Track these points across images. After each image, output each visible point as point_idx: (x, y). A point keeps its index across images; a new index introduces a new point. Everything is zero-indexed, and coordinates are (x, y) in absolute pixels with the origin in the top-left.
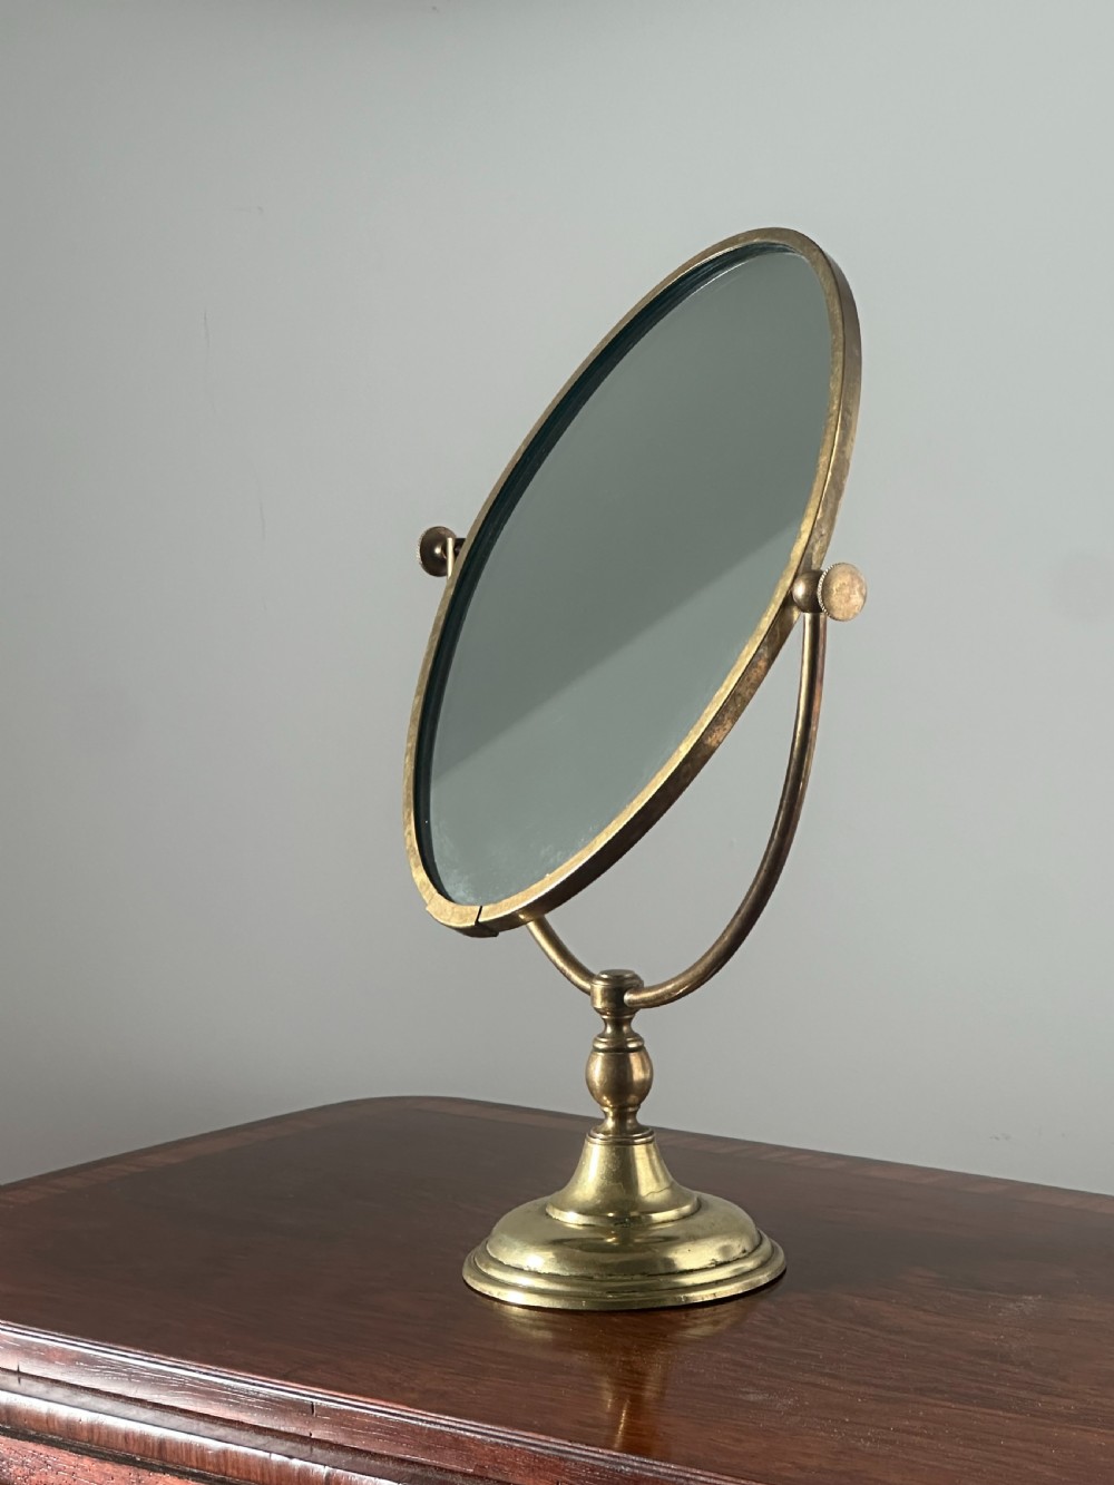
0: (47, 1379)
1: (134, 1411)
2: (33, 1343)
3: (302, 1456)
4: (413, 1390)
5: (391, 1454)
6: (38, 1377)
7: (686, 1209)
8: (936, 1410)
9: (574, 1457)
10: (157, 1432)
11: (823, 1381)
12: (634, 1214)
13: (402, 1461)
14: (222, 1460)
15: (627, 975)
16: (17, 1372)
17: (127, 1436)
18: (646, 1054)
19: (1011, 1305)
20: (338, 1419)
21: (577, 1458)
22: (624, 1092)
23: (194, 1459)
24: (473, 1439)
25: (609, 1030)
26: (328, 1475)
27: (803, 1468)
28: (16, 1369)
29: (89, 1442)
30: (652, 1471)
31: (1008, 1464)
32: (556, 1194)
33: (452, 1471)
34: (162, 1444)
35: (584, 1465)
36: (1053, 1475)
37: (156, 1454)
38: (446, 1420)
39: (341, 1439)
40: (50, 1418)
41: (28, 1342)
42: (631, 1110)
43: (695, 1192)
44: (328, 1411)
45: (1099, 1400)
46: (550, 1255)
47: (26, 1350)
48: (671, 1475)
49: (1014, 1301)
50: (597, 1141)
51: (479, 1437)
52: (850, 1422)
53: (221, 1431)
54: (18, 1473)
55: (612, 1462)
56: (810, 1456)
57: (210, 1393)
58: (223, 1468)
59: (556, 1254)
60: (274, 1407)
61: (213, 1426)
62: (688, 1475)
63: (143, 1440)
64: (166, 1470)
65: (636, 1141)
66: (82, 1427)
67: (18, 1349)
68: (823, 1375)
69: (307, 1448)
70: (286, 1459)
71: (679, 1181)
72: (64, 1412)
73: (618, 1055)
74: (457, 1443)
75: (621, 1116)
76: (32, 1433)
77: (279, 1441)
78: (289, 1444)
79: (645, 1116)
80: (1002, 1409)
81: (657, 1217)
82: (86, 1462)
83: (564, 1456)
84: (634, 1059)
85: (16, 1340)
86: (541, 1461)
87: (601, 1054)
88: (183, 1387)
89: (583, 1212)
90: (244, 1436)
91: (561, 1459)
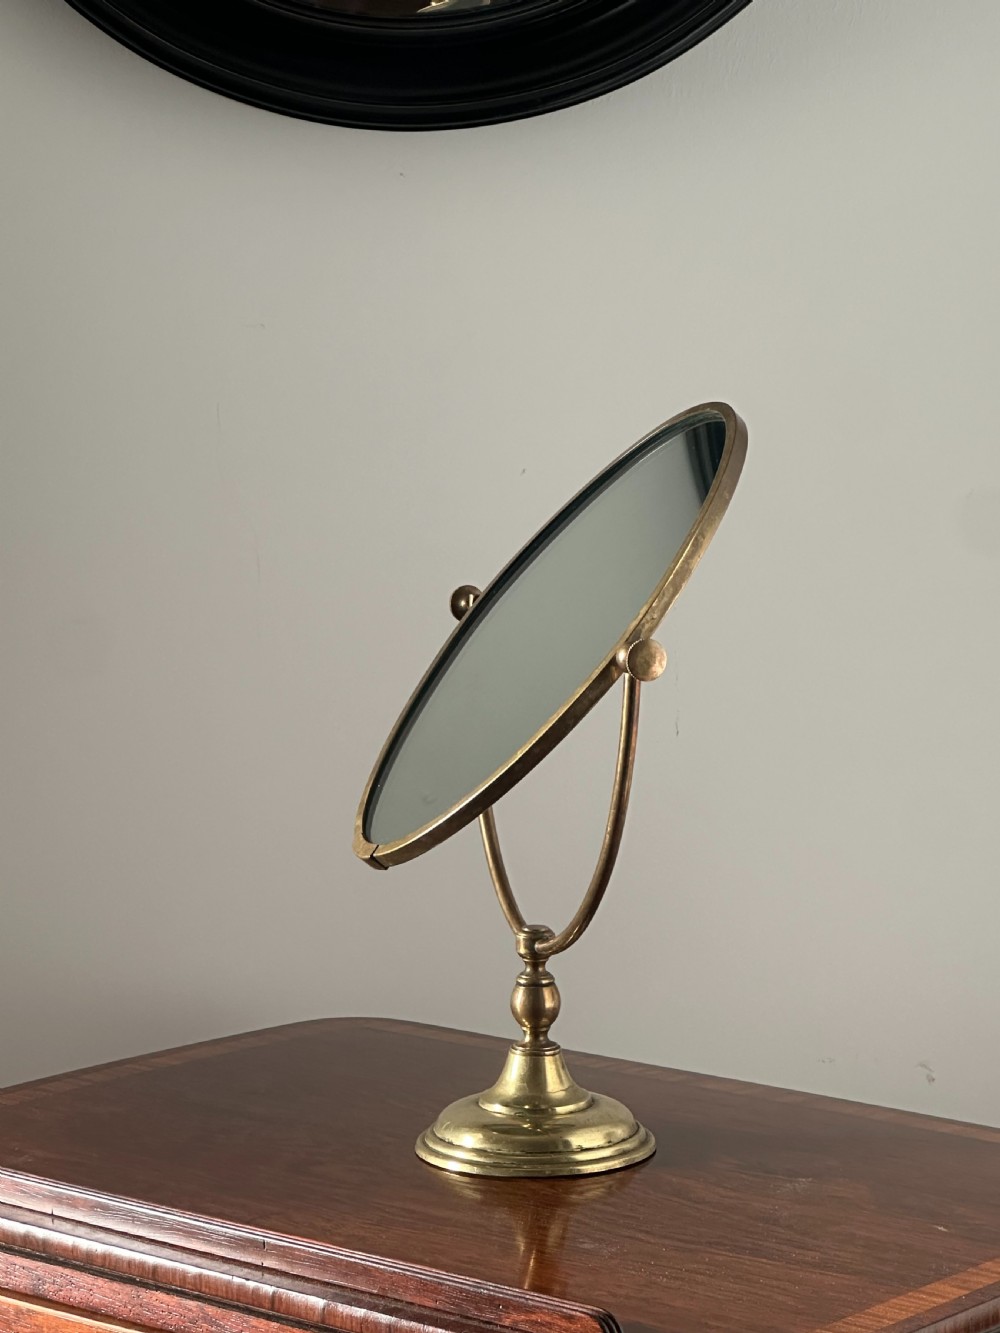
0: (73, 1220)
1: (136, 1245)
2: (64, 1194)
3: (256, 1279)
4: (340, 1235)
5: (319, 1279)
6: (67, 1219)
7: (582, 1104)
8: (717, 1257)
9: (448, 1283)
10: (151, 1260)
11: (640, 1236)
12: (543, 1107)
13: (327, 1284)
14: (198, 1281)
15: (543, 930)
16: (52, 1215)
17: (130, 1263)
18: (556, 989)
19: (788, 1185)
20: (283, 1253)
21: (451, 1283)
22: (538, 1017)
23: (177, 1278)
24: (378, 1268)
25: (528, 970)
26: (274, 1293)
27: (614, 1295)
28: (50, 1212)
29: (102, 1266)
30: (502, 1293)
31: (763, 1296)
32: (487, 1091)
33: (362, 1292)
34: (155, 1269)
35: (455, 1288)
36: (793, 1303)
37: (150, 1276)
38: (359, 1254)
39: (284, 1268)
40: (74, 1249)
41: (61, 1193)
42: (544, 1029)
43: (590, 1093)
44: (275, 1247)
45: (837, 1253)
46: (480, 1136)
47: (59, 1200)
48: (516, 1296)
49: (791, 1182)
50: (518, 1052)
51: (382, 1267)
52: (655, 1265)
53: (198, 1260)
54: (50, 1289)
55: (474, 1287)
56: (620, 1286)
57: (190, 1233)
58: (199, 1287)
59: (484, 1136)
60: (236, 1244)
61: (192, 1257)
62: (528, 1297)
63: (142, 1265)
64: (158, 1288)
65: (547, 1053)
66: (97, 1255)
67: (53, 1198)
68: (641, 1231)
69: (260, 1273)
70: (244, 1281)
71: (578, 1083)
72: (84, 1245)
73: (534, 989)
74: (366, 1271)
75: (535, 1033)
76: (61, 1259)
77: (240, 1268)
78: (246, 1270)
79: (553, 1035)
80: (765, 1258)
81: (559, 1110)
82: (100, 1282)
83: (441, 1281)
84: (547, 993)
85: (51, 1192)
86: (425, 1285)
87: (522, 988)
88: (173, 1228)
89: (506, 1104)
90: (214, 1264)
91: (439, 1284)
